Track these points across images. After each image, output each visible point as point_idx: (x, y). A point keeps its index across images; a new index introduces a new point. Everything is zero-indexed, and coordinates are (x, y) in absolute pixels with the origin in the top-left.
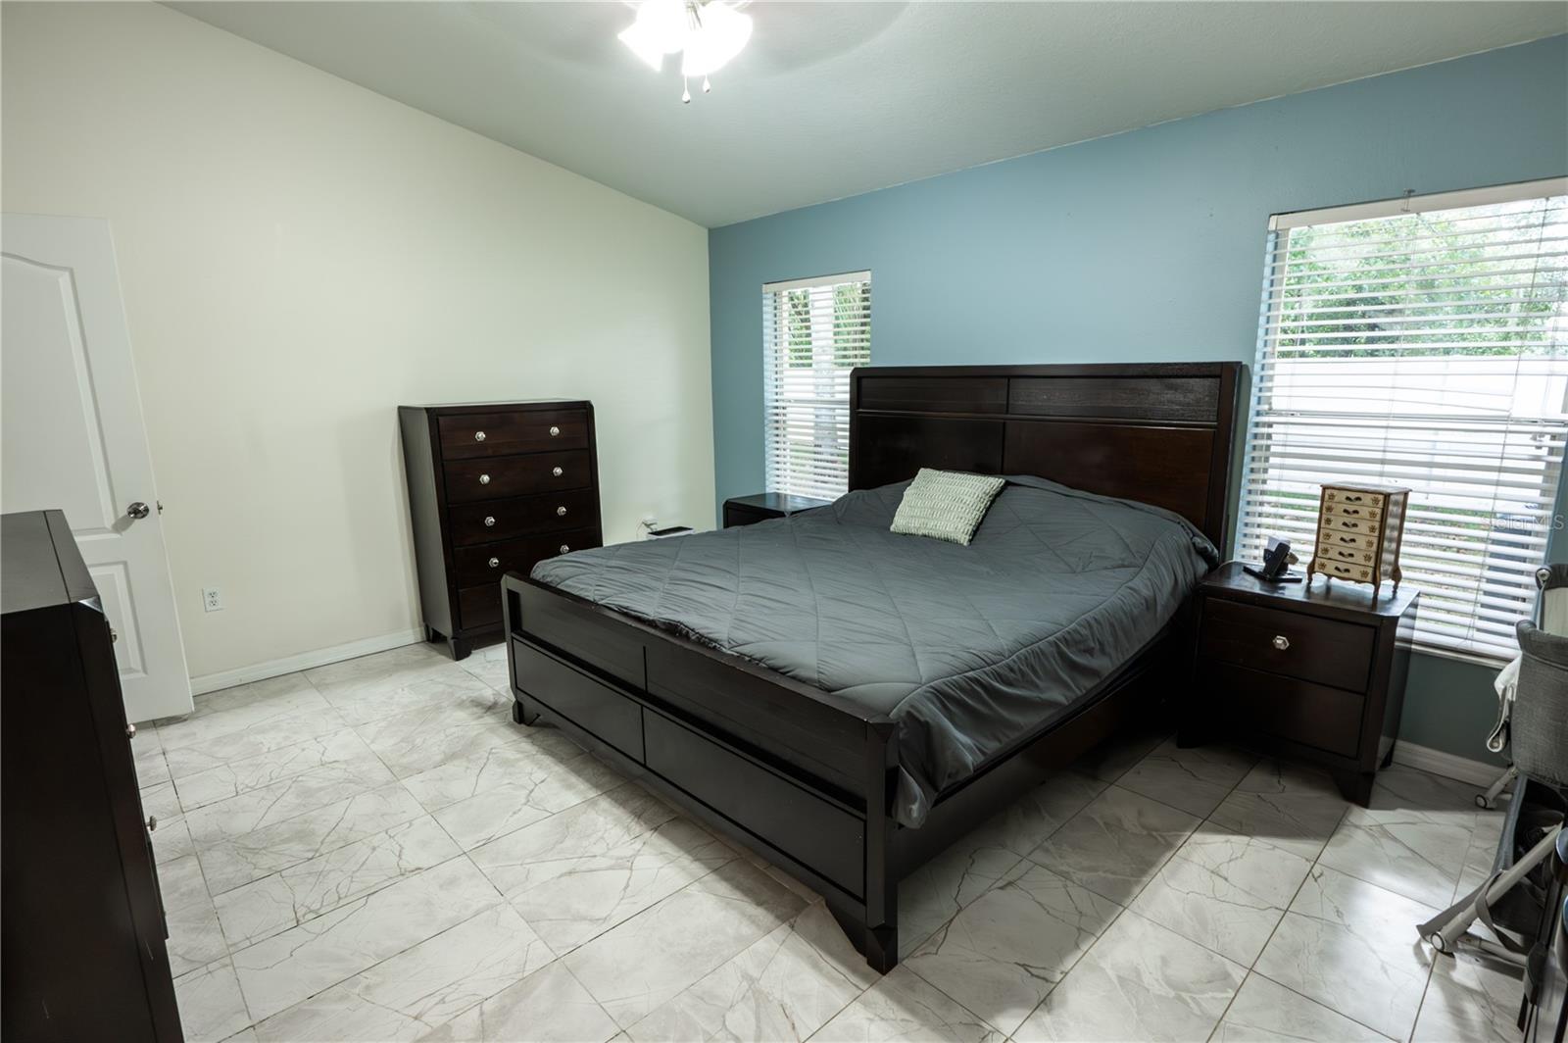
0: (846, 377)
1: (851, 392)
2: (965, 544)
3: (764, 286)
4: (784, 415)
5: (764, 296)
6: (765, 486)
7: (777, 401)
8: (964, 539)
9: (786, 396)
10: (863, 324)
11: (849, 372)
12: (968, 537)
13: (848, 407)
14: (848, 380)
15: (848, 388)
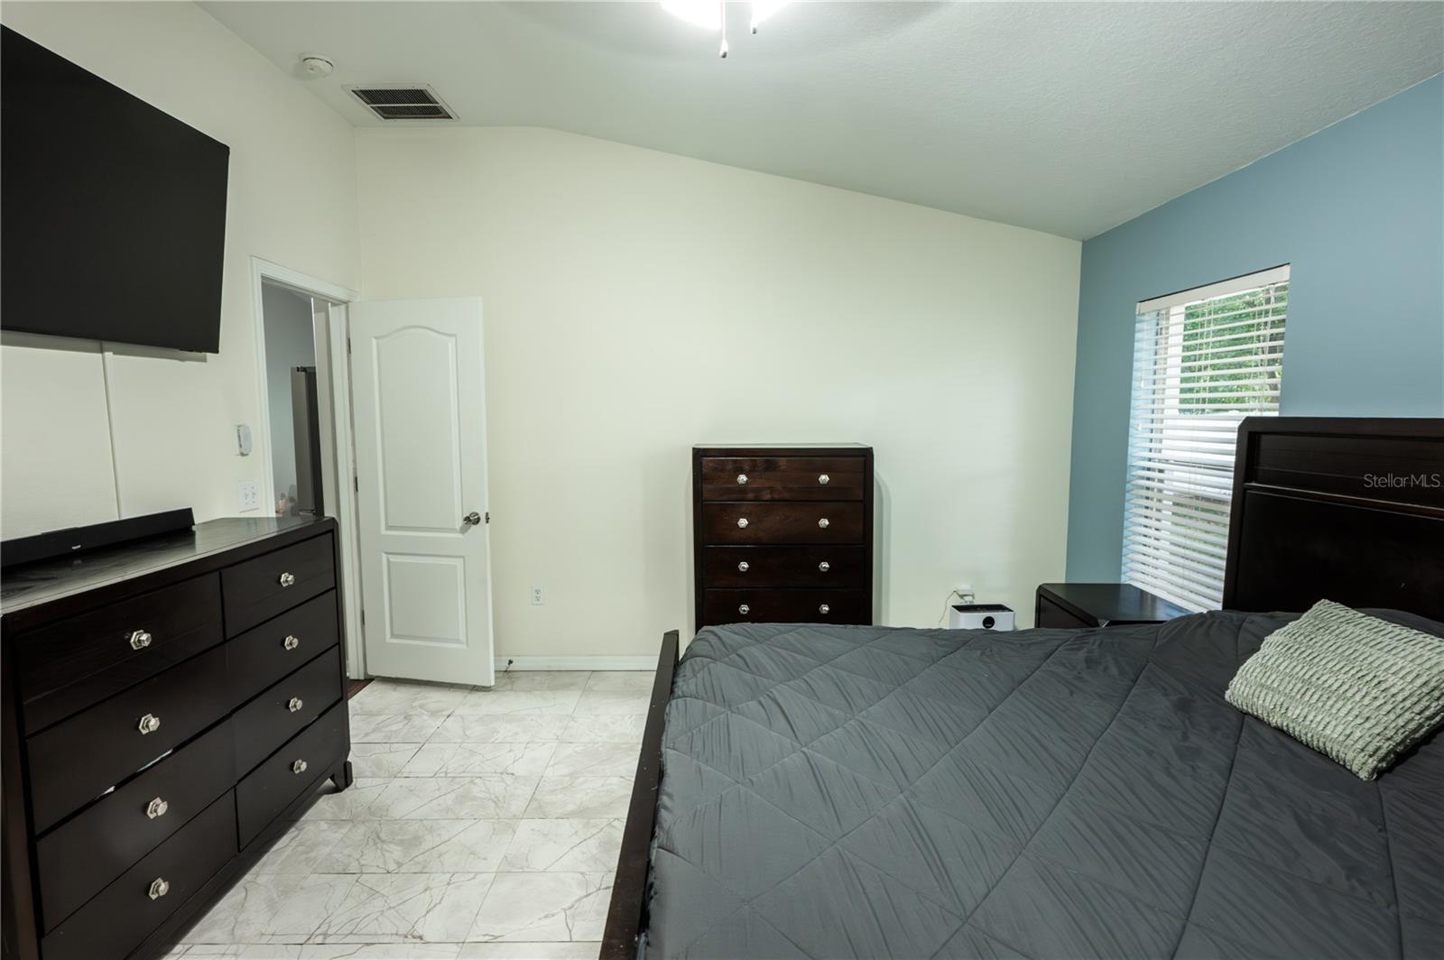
0: (1230, 430)
1: (1238, 453)
2: (1363, 775)
3: (1138, 304)
4: (1161, 481)
5: (1138, 318)
6: (1120, 574)
7: (1150, 460)
8: (1363, 766)
9: (1166, 454)
10: (1272, 350)
11: (1236, 424)
12: (1372, 763)
13: (1232, 474)
14: (1234, 436)
15: (1233, 447)
